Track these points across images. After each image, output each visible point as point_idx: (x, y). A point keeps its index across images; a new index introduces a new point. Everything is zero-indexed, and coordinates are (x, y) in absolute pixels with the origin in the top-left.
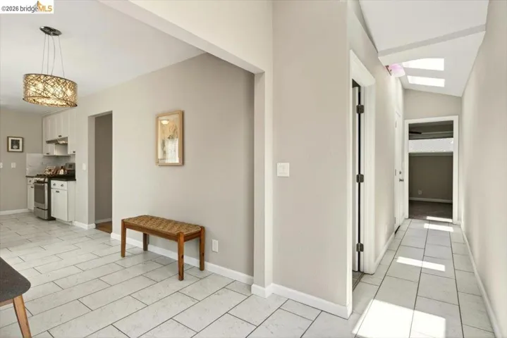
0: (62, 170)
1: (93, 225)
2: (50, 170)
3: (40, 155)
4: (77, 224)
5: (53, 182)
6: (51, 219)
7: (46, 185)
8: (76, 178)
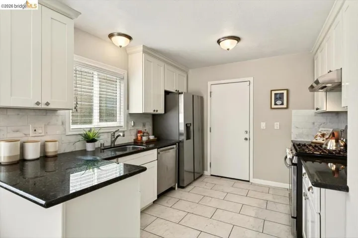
2: (323, 136)
3: (311, 112)
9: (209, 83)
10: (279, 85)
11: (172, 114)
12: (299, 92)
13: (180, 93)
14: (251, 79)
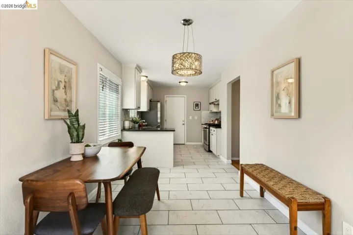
0: (217, 121)
1: (230, 161)
2: (212, 121)
3: (208, 112)
4: (221, 157)
5: (211, 128)
6: (210, 151)
7: (208, 129)
8: (222, 126)
9: (165, 96)
10: (197, 100)
11: (153, 112)
12: (204, 104)
13: (158, 102)
14: (185, 96)
